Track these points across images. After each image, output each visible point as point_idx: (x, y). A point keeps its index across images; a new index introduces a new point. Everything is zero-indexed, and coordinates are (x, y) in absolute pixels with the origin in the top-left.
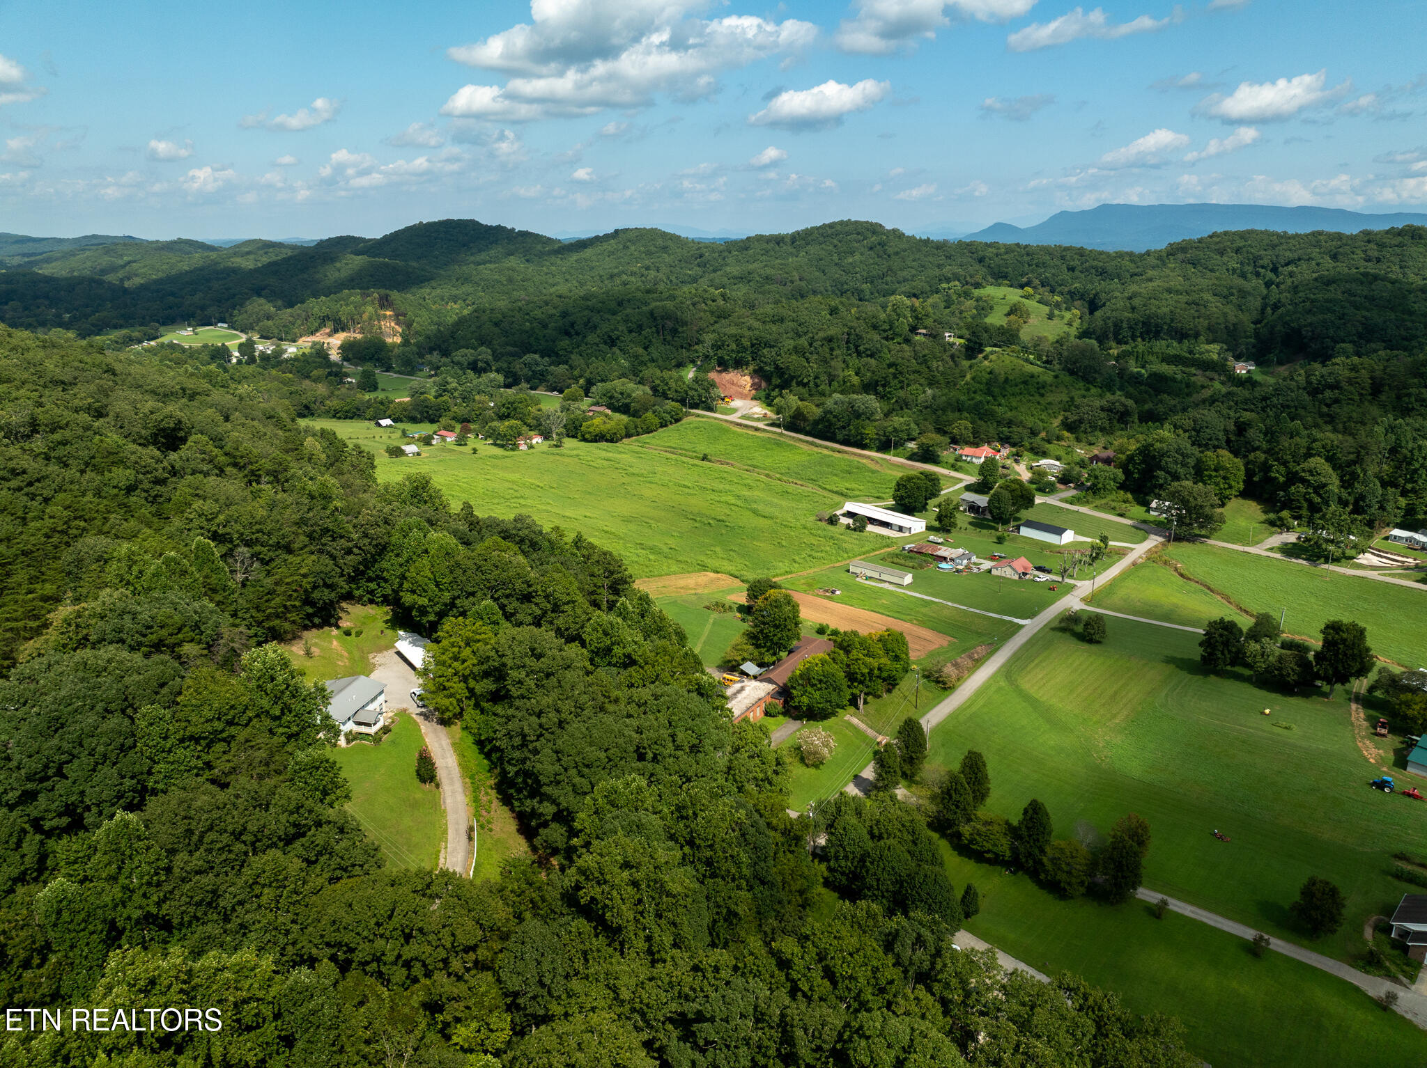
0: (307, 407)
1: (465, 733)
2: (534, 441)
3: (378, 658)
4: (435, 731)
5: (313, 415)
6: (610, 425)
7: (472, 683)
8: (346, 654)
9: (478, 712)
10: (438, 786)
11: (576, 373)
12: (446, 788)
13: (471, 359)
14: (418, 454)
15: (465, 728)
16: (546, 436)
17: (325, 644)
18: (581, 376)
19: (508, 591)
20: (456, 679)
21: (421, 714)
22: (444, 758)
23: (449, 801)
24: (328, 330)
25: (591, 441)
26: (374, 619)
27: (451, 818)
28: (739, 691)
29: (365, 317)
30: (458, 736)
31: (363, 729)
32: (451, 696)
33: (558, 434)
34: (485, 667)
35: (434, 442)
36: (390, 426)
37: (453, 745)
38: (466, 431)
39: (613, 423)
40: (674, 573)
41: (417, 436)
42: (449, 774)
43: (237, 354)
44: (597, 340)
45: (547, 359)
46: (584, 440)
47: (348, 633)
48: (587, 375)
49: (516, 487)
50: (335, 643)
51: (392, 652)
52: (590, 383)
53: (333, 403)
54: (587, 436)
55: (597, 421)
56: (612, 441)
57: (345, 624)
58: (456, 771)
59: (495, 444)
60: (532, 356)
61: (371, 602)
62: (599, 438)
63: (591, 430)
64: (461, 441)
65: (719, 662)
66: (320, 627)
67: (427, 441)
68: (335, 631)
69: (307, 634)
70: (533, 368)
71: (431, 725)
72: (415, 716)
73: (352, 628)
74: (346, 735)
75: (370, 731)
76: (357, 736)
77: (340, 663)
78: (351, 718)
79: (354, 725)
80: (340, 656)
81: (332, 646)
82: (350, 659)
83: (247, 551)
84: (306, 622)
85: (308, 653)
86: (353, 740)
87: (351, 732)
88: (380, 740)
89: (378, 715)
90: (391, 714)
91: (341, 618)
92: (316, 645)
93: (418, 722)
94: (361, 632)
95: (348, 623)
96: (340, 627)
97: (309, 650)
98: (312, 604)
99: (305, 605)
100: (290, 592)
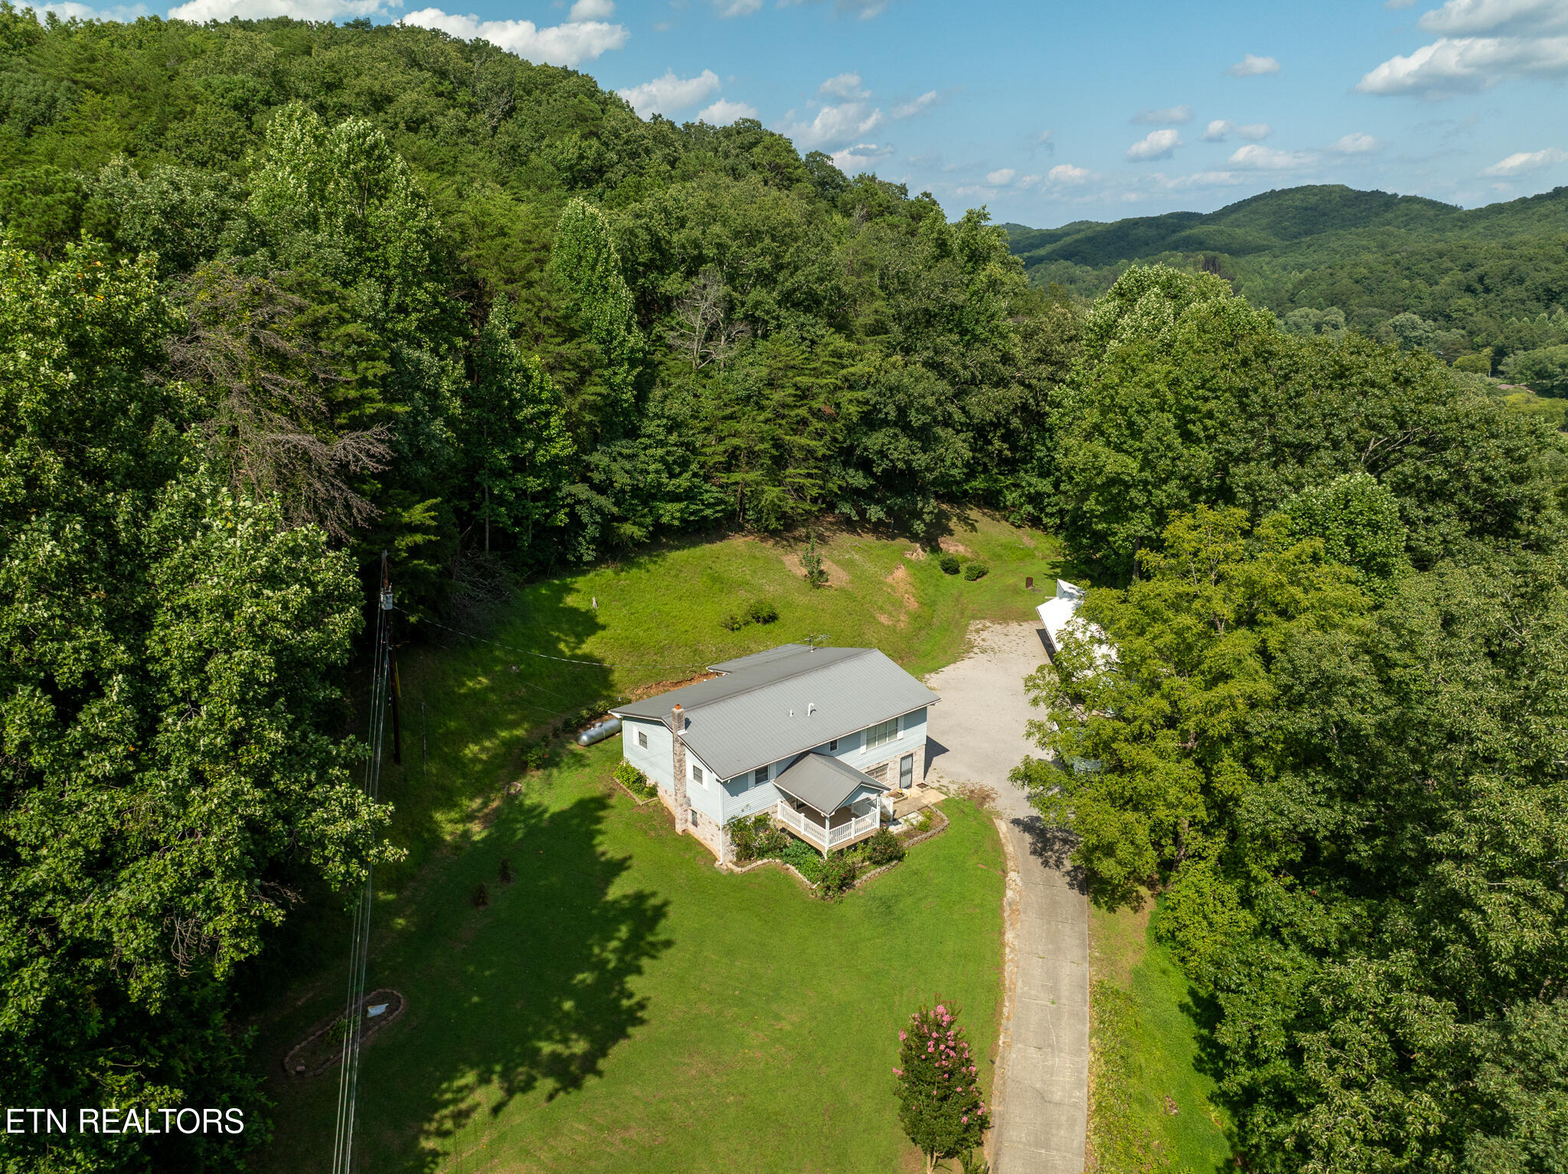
1: (1161, 957)
3: (992, 635)
4: (1050, 910)
7: (1230, 775)
8: (913, 604)
9: (1230, 891)
11: (1478, 339)
13: (1315, 320)
15: (1168, 938)
17: (871, 568)
18: (1485, 346)
19: (1439, 473)
20: (1169, 740)
21: (1028, 826)
22: (1046, 1042)
26: (1028, 555)
30: (1129, 960)
31: (800, 825)
32: (1134, 802)
34: (1305, 720)
37: (1101, 994)
44: (1524, 295)
45: (1431, 322)
47: (952, 568)
48: (1499, 341)
50: (901, 573)
51: (1029, 628)
52: (1500, 353)
55: (1513, 398)
57: (953, 547)
60: (1408, 315)
61: (1035, 522)
66: (878, 529)
68: (918, 554)
69: (845, 539)
70: (1407, 333)
71: (1049, 884)
72: (1003, 827)
73: (966, 560)
74: (737, 828)
75: (824, 839)
76: (782, 844)
77: (884, 619)
78: (772, 772)
79: (779, 800)
80: (898, 605)
81: (889, 580)
82: (916, 617)
83: (718, 290)
84: (846, 508)
85: (817, 578)
86: (762, 853)
87: (762, 822)
88: (846, 882)
89: (861, 788)
90: (932, 797)
91: (951, 533)
92: (847, 565)
93: (1009, 849)
94: (982, 574)
95: (961, 548)
96: (936, 549)
97: (821, 573)
98: (865, 465)
99: (846, 464)
100: (803, 412)
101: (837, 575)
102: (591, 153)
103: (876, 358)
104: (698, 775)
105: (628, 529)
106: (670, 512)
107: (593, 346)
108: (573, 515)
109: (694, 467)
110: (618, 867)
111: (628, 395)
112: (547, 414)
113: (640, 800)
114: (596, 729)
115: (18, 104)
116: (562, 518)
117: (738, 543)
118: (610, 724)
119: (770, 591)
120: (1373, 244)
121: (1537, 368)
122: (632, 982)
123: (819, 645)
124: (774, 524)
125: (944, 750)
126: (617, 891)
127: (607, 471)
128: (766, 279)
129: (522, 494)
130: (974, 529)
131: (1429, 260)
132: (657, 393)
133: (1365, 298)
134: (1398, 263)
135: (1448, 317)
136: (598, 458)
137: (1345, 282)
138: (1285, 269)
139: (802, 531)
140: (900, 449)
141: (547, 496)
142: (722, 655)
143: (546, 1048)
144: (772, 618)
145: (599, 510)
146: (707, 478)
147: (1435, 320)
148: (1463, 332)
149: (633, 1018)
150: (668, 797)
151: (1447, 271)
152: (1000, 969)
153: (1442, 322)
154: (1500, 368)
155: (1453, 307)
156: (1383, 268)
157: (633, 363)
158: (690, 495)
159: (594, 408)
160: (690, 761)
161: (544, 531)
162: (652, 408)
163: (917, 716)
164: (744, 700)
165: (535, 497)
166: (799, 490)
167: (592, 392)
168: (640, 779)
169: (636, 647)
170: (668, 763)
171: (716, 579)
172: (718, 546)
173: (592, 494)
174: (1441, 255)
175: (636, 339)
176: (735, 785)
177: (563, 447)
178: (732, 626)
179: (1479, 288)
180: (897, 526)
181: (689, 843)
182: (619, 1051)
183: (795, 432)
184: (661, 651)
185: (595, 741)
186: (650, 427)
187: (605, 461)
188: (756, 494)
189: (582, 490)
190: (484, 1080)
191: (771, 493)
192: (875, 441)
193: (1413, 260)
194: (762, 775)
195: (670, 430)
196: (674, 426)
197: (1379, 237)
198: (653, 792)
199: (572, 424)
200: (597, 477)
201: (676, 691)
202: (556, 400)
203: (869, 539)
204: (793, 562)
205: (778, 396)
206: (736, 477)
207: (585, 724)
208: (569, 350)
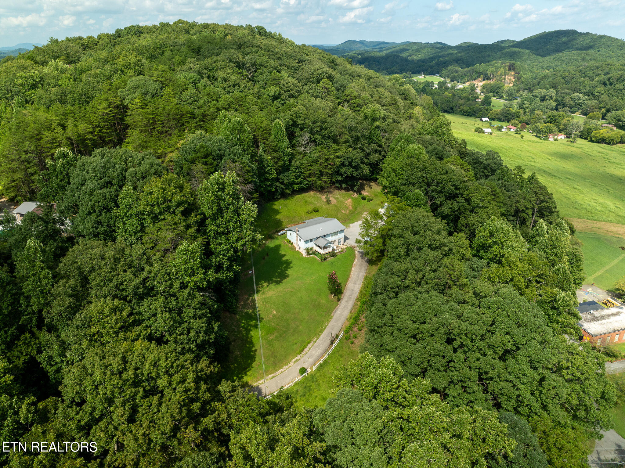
0: (452, 109)
2: (559, 138)
4: (361, 265)
5: (453, 112)
6: (611, 134)
8: (351, 208)
10: (339, 300)
11: (601, 105)
12: (343, 303)
13: (544, 94)
14: (491, 134)
16: (568, 136)
17: (342, 199)
18: (603, 108)
21: (361, 252)
22: (355, 283)
23: (338, 312)
24: (480, 79)
25: (596, 142)
27: (332, 323)
28: (613, 315)
29: (499, 73)
30: (373, 273)
31: (318, 249)
33: (575, 135)
35: (503, 130)
36: (487, 121)
37: (366, 277)
38: (523, 128)
39: (613, 133)
40: (611, 222)
41: (495, 126)
42: (351, 295)
43: (437, 86)
45: (586, 97)
46: (592, 141)
47: (364, 199)
48: (608, 107)
49: (533, 156)
50: (350, 200)
52: (607, 111)
53: (465, 108)
54: (594, 139)
55: (603, 131)
56: (609, 144)
57: (365, 193)
58: (356, 294)
59: (536, 136)
60: (578, 94)
62: (602, 141)
63: (597, 135)
64: (517, 132)
65: (612, 288)
67: (500, 129)
68: (356, 195)
69: (337, 192)
70: (576, 101)
71: (362, 261)
72: (356, 252)
73: (368, 196)
74: (307, 250)
75: (322, 251)
76: (315, 253)
77: (343, 212)
78: (313, 240)
79: (315, 245)
80: (347, 208)
81: (346, 202)
82: (351, 211)
83: (308, 135)
84: (337, 185)
85: (329, 202)
86: (311, 254)
87: (311, 249)
88: (325, 259)
89: (328, 243)
90: (345, 247)
91: (364, 189)
92: (336, 199)
93: (357, 256)
94: (371, 200)
95: (367, 193)
96: (360, 194)
97: (330, 201)
98: (341, 175)
99: (337, 175)
100: (326, 164)
101: (333, 201)
102: (277, 92)
103: (344, 150)
104: (300, 240)
105: (287, 191)
106: (296, 187)
107: (280, 154)
108: (276, 189)
109: (302, 177)
110: (284, 255)
111: (287, 163)
112: (271, 169)
113: (290, 245)
114: (282, 232)
115: (150, 91)
116: (274, 190)
117: (312, 193)
118: (284, 231)
119: (318, 204)
120: (580, 58)
121: (618, 118)
122: (287, 272)
123: (326, 217)
124: (319, 189)
125: (348, 239)
126: (284, 259)
127: (283, 180)
128: (319, 132)
129: (266, 185)
130: (371, 188)
131: (593, 70)
132: (294, 161)
133: (565, 85)
134: (581, 70)
135: (594, 95)
136: (281, 177)
137: (559, 79)
138: (542, 68)
139: (326, 190)
140: (350, 171)
141: (271, 185)
142: (306, 219)
143: (274, 279)
144: (317, 211)
145: (282, 188)
146: (305, 179)
147: (589, 96)
148: (596, 102)
149: (287, 276)
150: (295, 245)
151: (598, 75)
152: (350, 273)
153: (591, 97)
154: (605, 117)
155: (596, 91)
156: (574, 73)
157: (289, 155)
158: (301, 183)
159: (280, 167)
160: (299, 238)
161: (270, 192)
162: (292, 164)
163: (342, 231)
164: (309, 227)
165: (269, 186)
166: (326, 182)
167: (281, 163)
168: (290, 241)
169: (289, 217)
170: (295, 238)
171: (306, 202)
172: (307, 194)
173: (280, 185)
174: (598, 68)
175: (289, 150)
176: (306, 242)
177: (274, 175)
178: (309, 213)
179: (608, 83)
180: (350, 188)
181: (298, 252)
182: (285, 280)
183: (325, 168)
184: (294, 218)
185: (281, 235)
186: (292, 169)
187: (283, 177)
188: (316, 182)
189: (278, 184)
190: (265, 282)
191: (319, 182)
192: (343, 170)
193: (587, 70)
194: (311, 240)
195: (296, 169)
196: (298, 168)
197: (583, 55)
198: (292, 244)
199: (276, 170)
200: (281, 181)
201: (297, 226)
202: (273, 166)
203: (343, 192)
204: (323, 198)
205: (321, 161)
206: (311, 179)
207: (279, 231)
208: (275, 155)
